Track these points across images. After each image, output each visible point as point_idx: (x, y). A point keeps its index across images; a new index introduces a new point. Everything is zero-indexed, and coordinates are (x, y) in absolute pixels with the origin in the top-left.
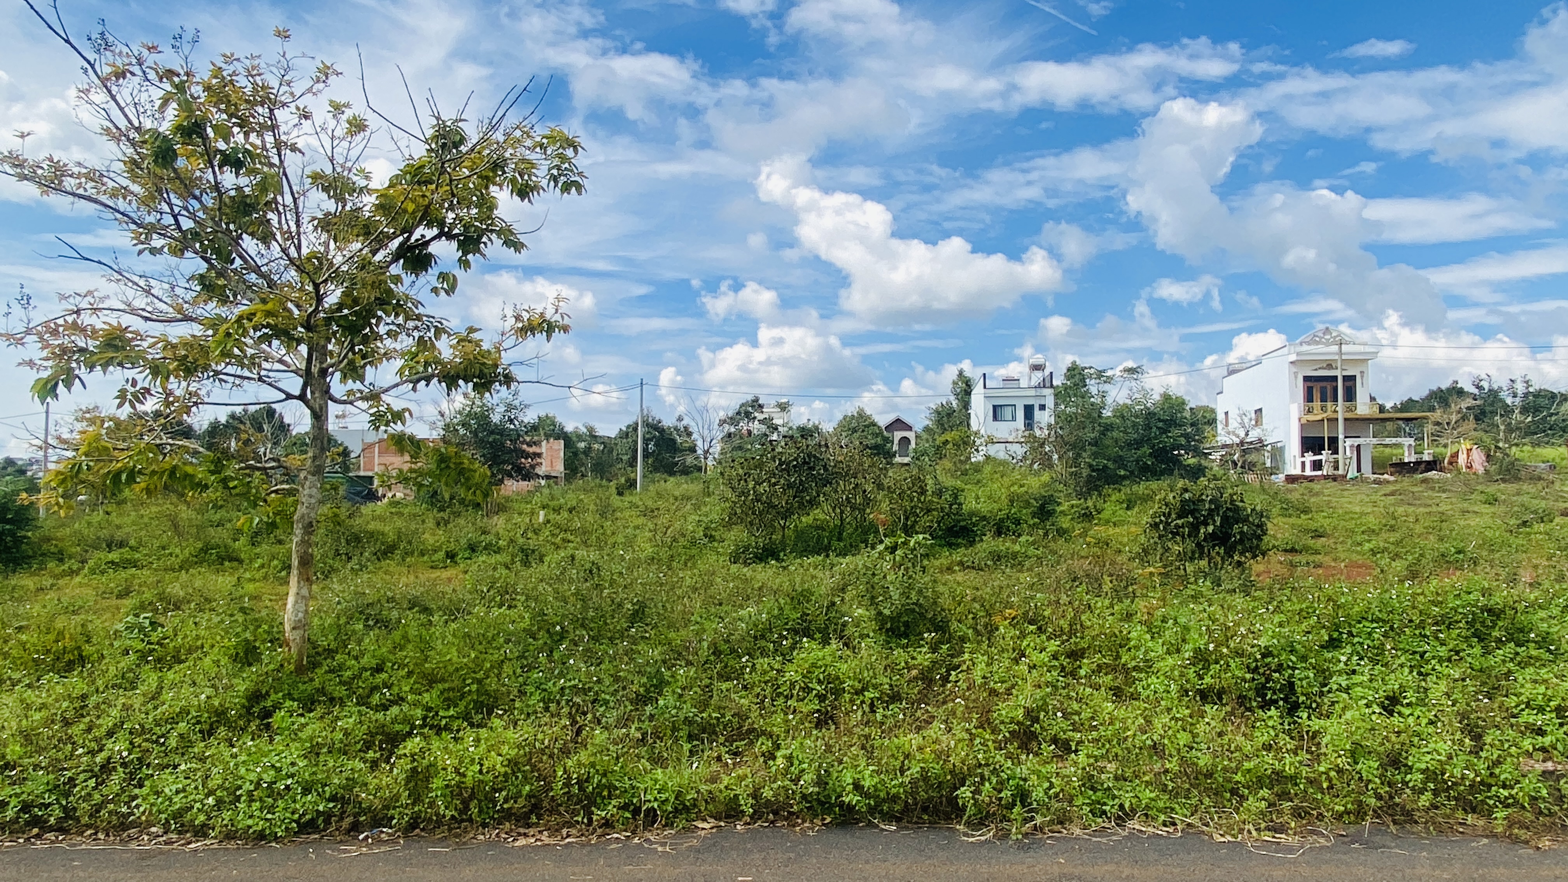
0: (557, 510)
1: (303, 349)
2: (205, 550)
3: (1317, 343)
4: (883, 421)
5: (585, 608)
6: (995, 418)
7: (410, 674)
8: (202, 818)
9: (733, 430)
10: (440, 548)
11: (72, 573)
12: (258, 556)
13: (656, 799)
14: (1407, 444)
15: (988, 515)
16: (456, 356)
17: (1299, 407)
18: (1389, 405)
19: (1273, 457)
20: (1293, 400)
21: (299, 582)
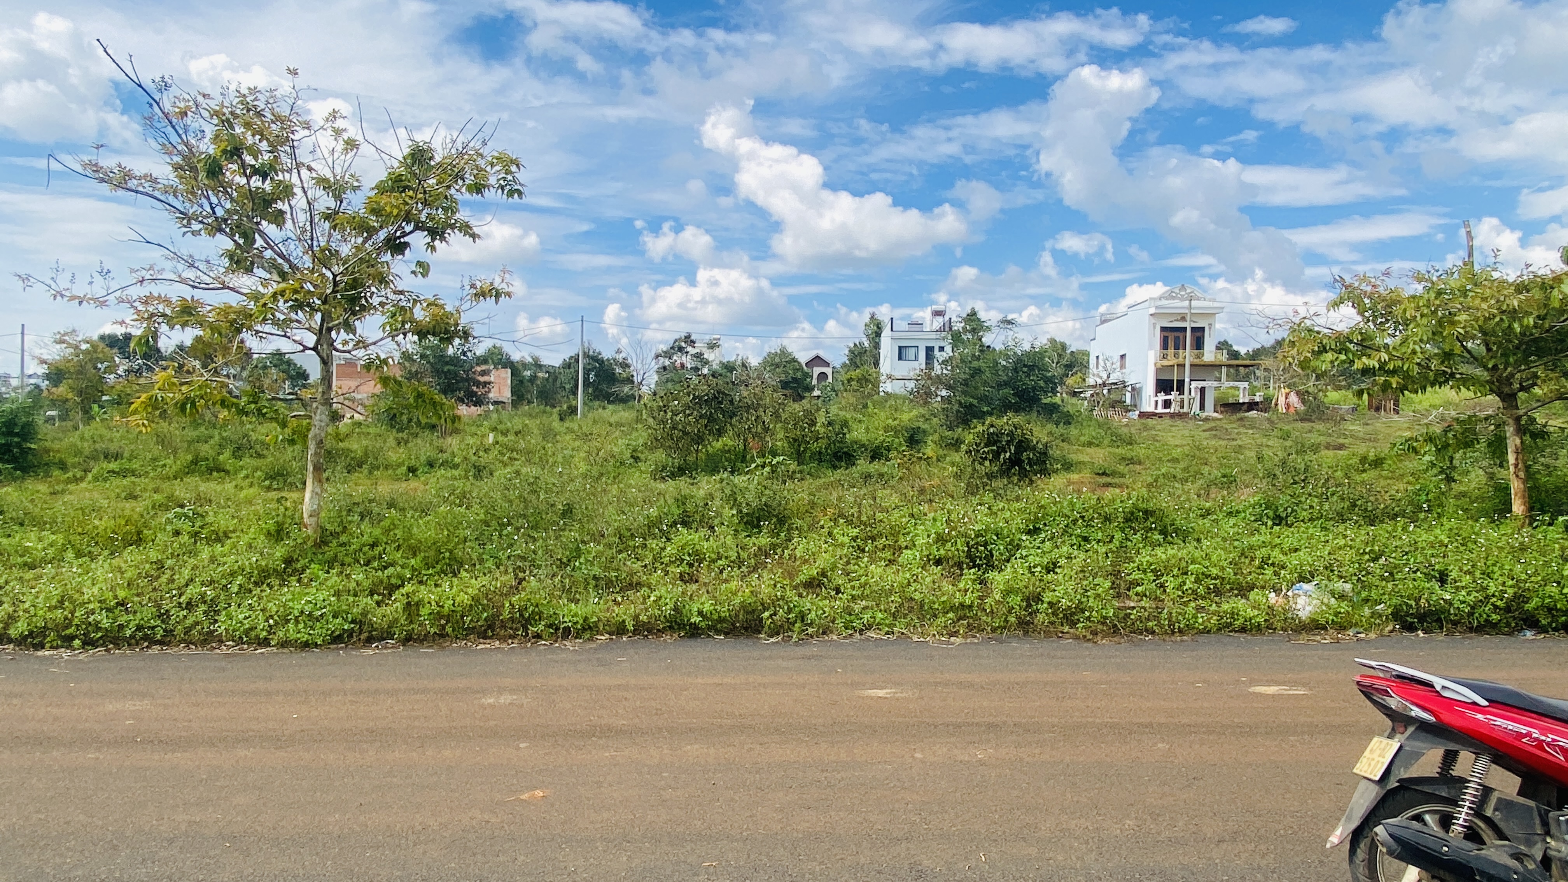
0: (505, 433)
1: (318, 317)
2: (195, 462)
3: (1173, 298)
4: (803, 358)
5: (526, 508)
6: (900, 358)
7: (398, 548)
8: (264, 633)
9: (667, 363)
10: (403, 464)
11: (77, 480)
12: (242, 468)
13: (570, 621)
14: (1242, 387)
15: (867, 443)
16: (426, 316)
17: (1156, 354)
18: (1243, 351)
19: (1133, 397)
20: (1151, 347)
21: (313, 483)
